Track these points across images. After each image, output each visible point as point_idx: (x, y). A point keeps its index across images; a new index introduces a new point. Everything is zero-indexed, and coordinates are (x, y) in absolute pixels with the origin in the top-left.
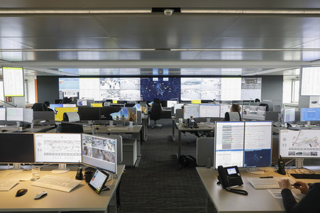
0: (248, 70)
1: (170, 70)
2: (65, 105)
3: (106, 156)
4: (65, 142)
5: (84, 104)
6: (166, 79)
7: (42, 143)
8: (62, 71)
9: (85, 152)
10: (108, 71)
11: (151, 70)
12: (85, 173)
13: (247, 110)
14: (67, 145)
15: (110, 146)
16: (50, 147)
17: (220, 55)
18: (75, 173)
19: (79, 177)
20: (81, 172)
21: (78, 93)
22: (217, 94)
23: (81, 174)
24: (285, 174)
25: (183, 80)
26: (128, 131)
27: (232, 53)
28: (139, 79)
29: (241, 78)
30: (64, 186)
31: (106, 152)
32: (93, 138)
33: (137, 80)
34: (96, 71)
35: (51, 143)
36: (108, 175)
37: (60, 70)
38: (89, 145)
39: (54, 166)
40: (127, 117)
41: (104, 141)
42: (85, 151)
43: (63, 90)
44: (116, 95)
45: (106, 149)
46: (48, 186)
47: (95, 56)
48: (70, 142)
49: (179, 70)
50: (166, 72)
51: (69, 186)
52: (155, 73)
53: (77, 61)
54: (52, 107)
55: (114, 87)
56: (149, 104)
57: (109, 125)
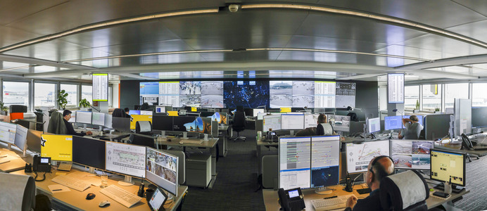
0: (343, 74)
1: (257, 72)
2: (142, 112)
3: (168, 174)
4: (131, 153)
5: (163, 110)
6: (252, 83)
7: (112, 151)
8: (143, 76)
9: (149, 167)
10: (188, 74)
11: (236, 72)
12: (147, 190)
13: (333, 120)
14: (133, 157)
15: (172, 164)
16: (118, 157)
17: (313, 56)
18: (137, 188)
19: (141, 194)
20: (143, 188)
21: (158, 99)
22: (310, 100)
23: (143, 191)
24: (351, 191)
25: (272, 83)
26: (201, 145)
27: (326, 54)
28: (222, 82)
29: (335, 83)
30: (125, 200)
31: (168, 170)
32: (156, 153)
33: (220, 84)
34: (176, 75)
35: (119, 152)
36: (166, 197)
37: (141, 74)
38: (153, 160)
39: (121, 177)
40: (201, 128)
41: (167, 157)
42: (148, 165)
43: (144, 96)
44: (197, 101)
45: (168, 166)
46: (112, 196)
47: (176, 58)
48: (135, 154)
49: (267, 72)
50: (252, 75)
51: (130, 202)
52: (240, 75)
53: (157, 64)
54: (131, 113)
55: (194, 92)
56: (232, 112)
57: (182, 136)
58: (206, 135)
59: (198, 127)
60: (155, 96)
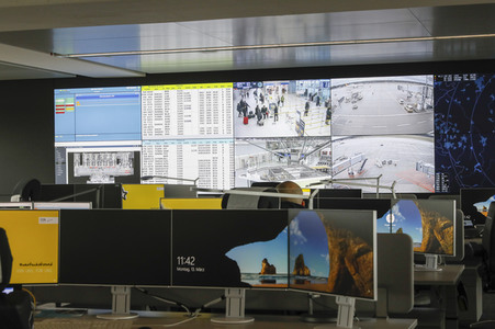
21: (136, 157)
55: (301, 125)
56: (479, 206)
57: (220, 311)
58: (346, 304)
59: (300, 264)
60: (126, 147)
